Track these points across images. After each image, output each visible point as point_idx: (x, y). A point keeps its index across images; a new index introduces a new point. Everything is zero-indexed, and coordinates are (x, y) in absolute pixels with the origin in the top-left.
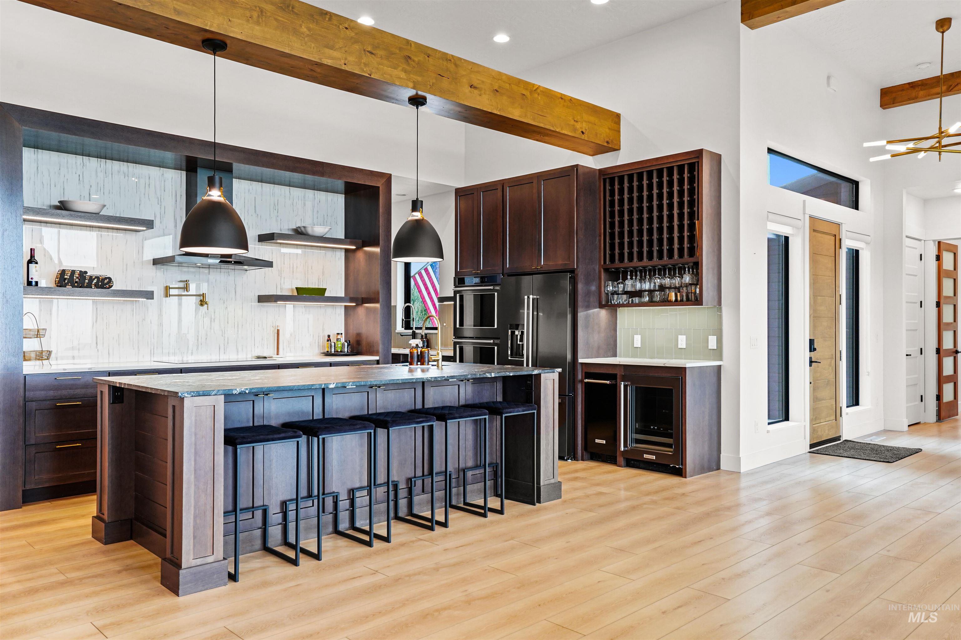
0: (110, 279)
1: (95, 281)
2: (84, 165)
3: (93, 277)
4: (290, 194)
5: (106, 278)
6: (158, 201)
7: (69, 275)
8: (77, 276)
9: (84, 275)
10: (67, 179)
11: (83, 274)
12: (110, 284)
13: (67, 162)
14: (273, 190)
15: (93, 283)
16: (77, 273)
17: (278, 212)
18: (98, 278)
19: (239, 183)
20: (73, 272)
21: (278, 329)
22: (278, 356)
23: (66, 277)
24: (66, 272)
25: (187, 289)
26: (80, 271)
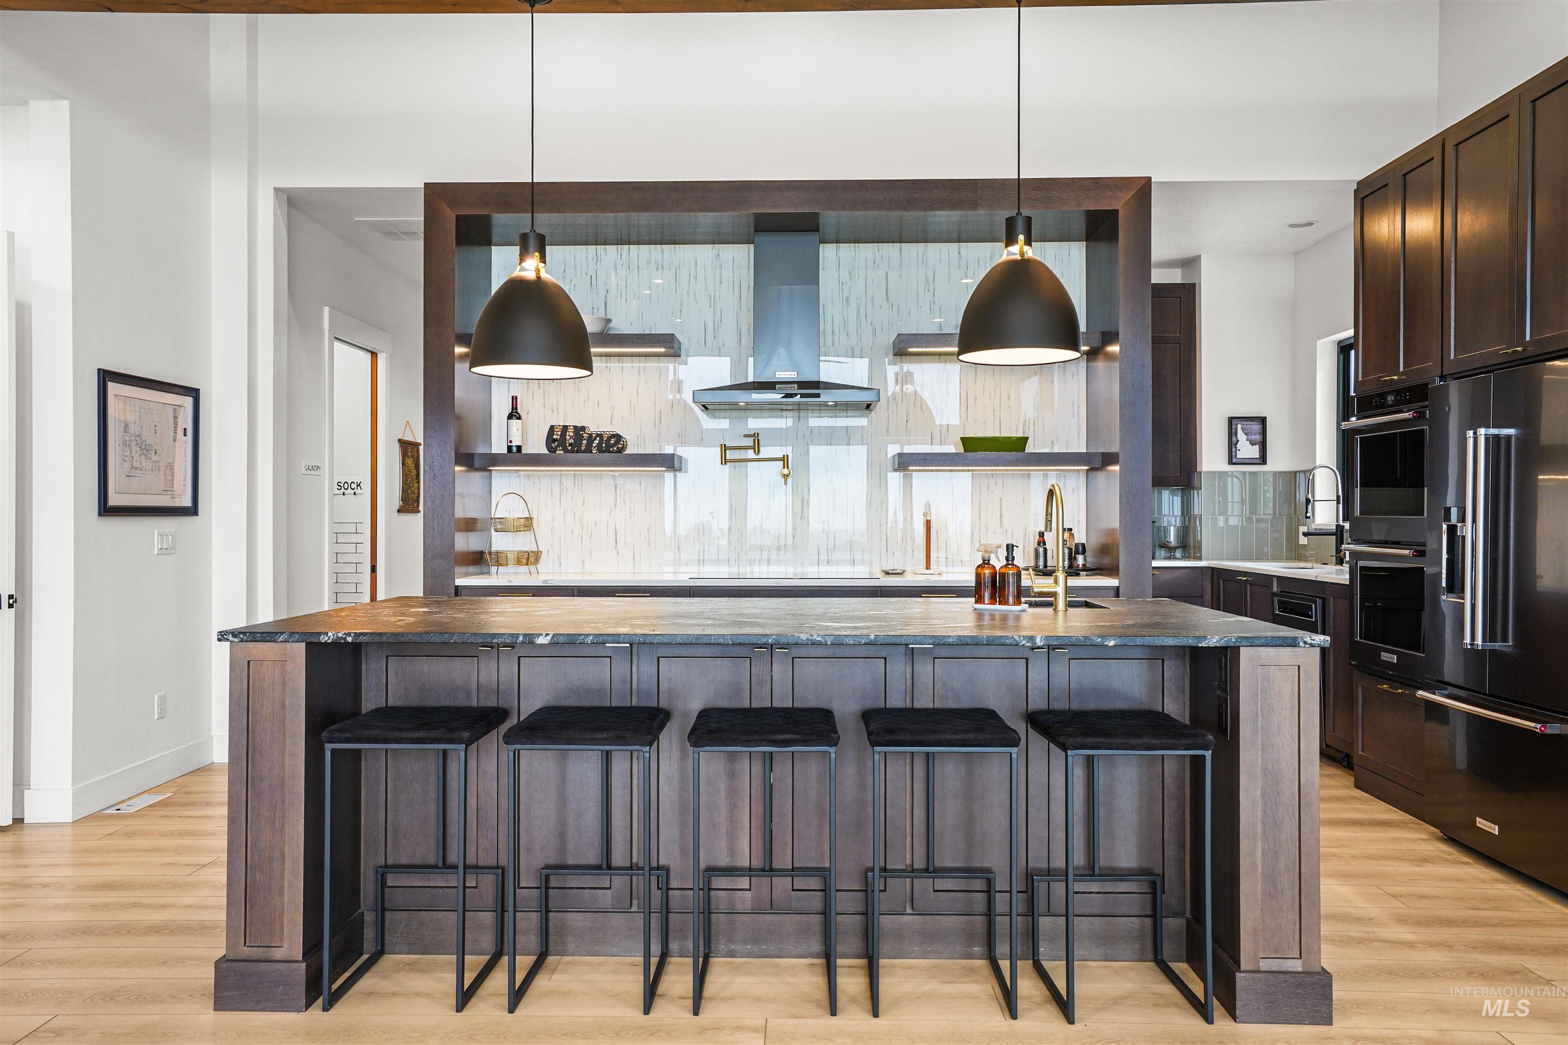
0: (618, 437)
1: (597, 442)
2: (597, 260)
3: (594, 435)
4: (960, 257)
5: (613, 436)
6: (710, 300)
7: (559, 433)
8: (572, 434)
9: (581, 433)
10: (575, 285)
11: (579, 430)
12: (620, 446)
13: (575, 258)
14: (923, 253)
15: (594, 445)
16: (571, 430)
17: (934, 295)
18: (600, 436)
19: (855, 250)
20: (565, 428)
21: (929, 519)
22: (928, 572)
23: (555, 437)
24: (555, 430)
25: (754, 449)
26: (575, 427)
